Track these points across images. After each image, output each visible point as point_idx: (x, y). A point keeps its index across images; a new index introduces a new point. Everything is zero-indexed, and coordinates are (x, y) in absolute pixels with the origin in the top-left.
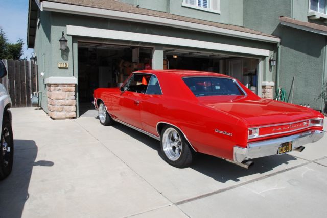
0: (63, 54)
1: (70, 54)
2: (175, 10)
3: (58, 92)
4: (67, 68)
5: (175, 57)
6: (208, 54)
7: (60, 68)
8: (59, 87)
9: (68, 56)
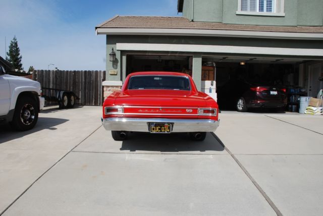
0: (113, 65)
1: (119, 64)
2: (229, 19)
3: (108, 92)
4: (116, 75)
5: (243, 63)
6: (274, 59)
7: (111, 75)
8: (109, 89)
9: (117, 66)
